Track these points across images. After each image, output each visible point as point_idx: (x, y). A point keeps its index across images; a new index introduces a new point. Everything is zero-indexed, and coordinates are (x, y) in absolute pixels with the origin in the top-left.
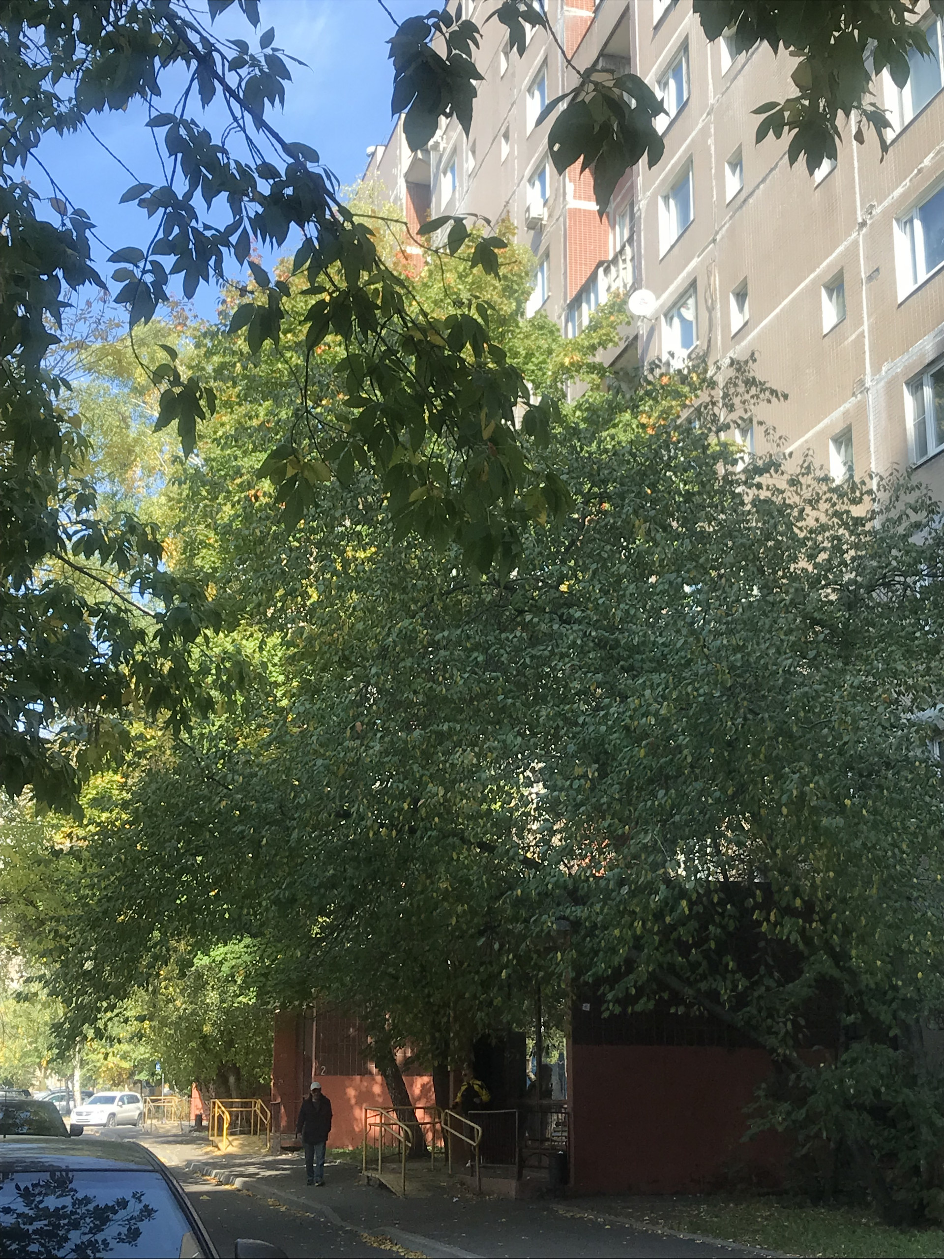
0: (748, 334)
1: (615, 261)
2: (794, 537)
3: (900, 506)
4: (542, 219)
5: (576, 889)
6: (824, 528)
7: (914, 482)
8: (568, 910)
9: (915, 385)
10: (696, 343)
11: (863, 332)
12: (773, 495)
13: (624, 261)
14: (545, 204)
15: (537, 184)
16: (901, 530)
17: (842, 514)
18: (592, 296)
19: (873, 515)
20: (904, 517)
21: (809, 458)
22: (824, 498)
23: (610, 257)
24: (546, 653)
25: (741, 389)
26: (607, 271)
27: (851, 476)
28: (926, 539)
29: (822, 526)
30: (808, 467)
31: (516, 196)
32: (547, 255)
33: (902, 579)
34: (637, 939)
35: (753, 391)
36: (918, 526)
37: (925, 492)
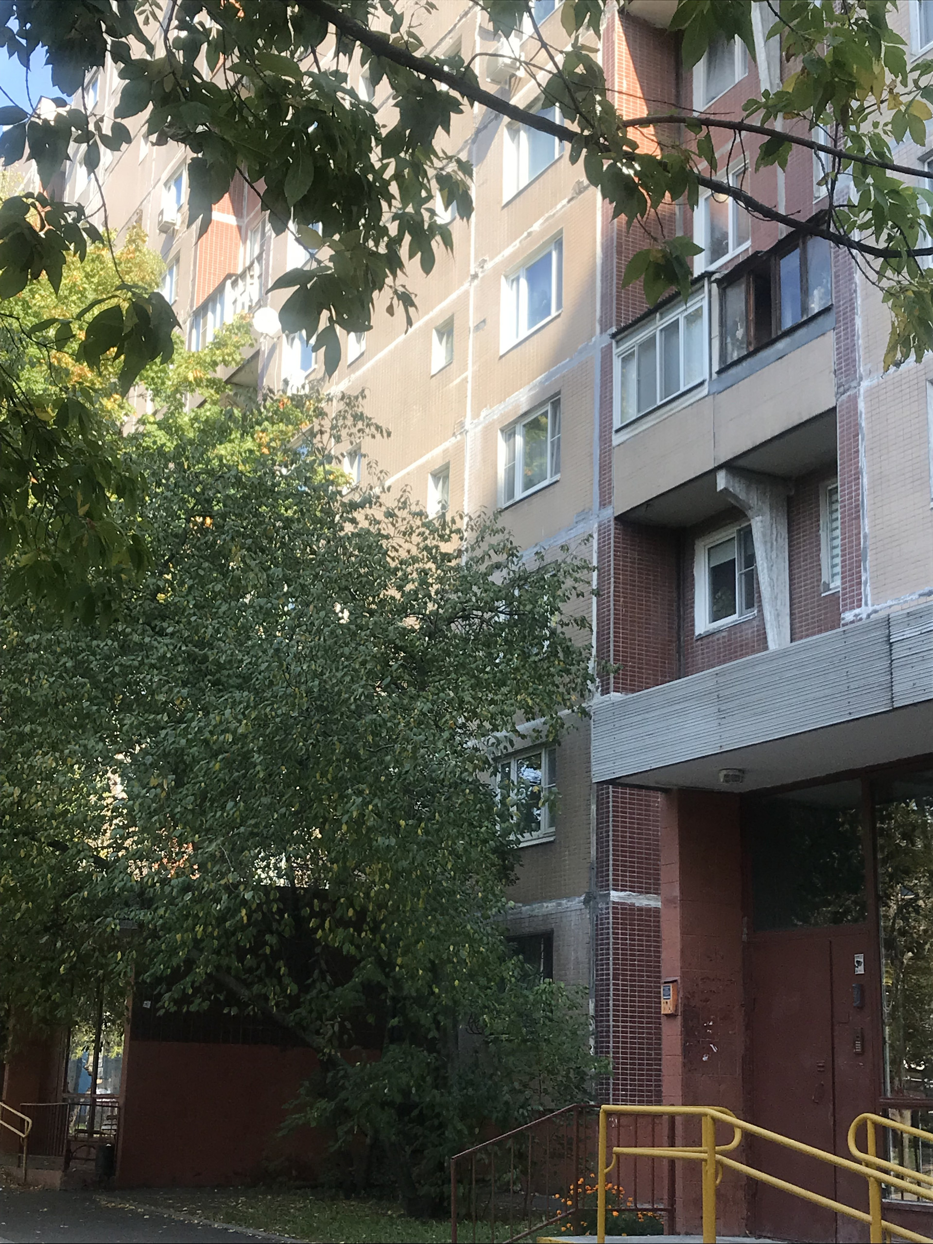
0: (363, 365)
1: (243, 276)
2: (385, 566)
3: (484, 546)
4: (174, 224)
5: (142, 893)
6: (415, 560)
7: (499, 526)
8: (133, 914)
9: (509, 432)
10: (314, 366)
11: (466, 378)
12: (370, 524)
13: (252, 276)
14: (179, 210)
15: (173, 188)
16: (482, 568)
17: (431, 549)
18: (218, 306)
19: (460, 553)
20: (487, 557)
21: (407, 493)
22: (417, 531)
23: (239, 271)
24: (136, 663)
25: (349, 422)
26: (234, 284)
27: (444, 515)
28: (505, 578)
29: (412, 558)
30: (405, 503)
31: (151, 197)
32: (177, 260)
33: (480, 613)
34: (197, 942)
35: (360, 425)
36: (498, 566)
37: (507, 537)
